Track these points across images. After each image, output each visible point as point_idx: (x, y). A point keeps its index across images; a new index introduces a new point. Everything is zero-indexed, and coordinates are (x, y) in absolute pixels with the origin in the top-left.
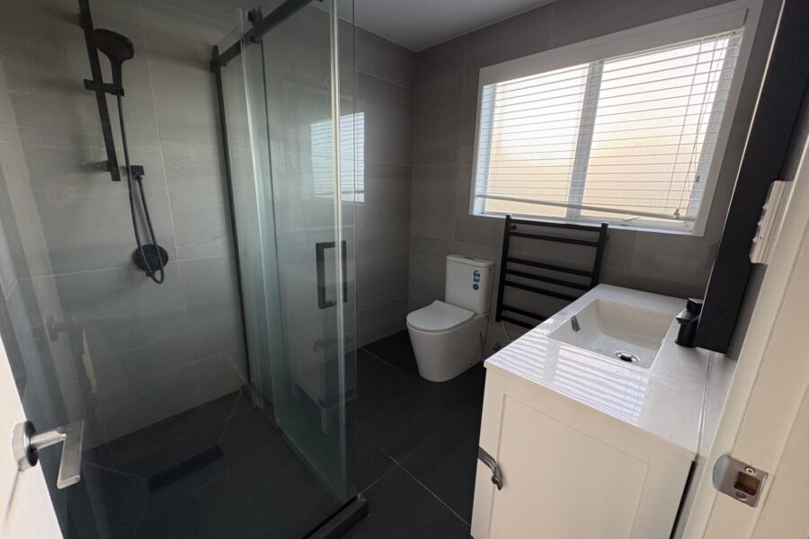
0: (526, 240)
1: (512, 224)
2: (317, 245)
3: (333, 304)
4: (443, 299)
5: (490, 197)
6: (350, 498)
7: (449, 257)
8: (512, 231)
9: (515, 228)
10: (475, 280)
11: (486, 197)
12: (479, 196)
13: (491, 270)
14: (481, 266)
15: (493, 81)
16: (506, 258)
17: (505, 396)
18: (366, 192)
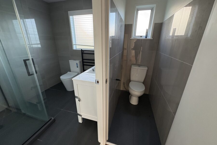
0: (87, 55)
1: (83, 51)
2: (24, 60)
3: (33, 74)
4: (70, 71)
5: (77, 45)
6: (50, 119)
7: (70, 61)
8: (83, 53)
9: (84, 52)
10: (77, 65)
11: (76, 45)
12: (74, 45)
13: (80, 62)
14: (78, 62)
15: (72, 15)
16: (83, 59)
17: (77, 84)
18: (41, 44)
